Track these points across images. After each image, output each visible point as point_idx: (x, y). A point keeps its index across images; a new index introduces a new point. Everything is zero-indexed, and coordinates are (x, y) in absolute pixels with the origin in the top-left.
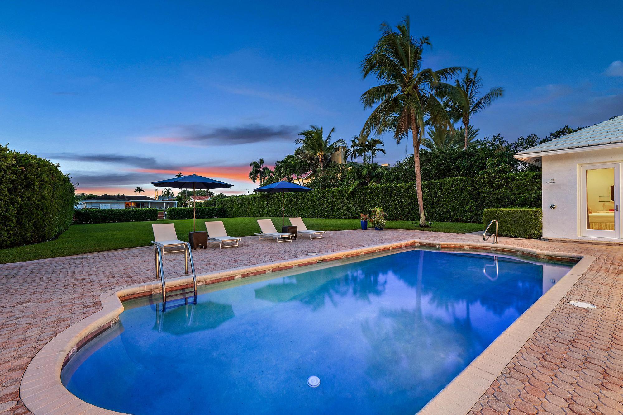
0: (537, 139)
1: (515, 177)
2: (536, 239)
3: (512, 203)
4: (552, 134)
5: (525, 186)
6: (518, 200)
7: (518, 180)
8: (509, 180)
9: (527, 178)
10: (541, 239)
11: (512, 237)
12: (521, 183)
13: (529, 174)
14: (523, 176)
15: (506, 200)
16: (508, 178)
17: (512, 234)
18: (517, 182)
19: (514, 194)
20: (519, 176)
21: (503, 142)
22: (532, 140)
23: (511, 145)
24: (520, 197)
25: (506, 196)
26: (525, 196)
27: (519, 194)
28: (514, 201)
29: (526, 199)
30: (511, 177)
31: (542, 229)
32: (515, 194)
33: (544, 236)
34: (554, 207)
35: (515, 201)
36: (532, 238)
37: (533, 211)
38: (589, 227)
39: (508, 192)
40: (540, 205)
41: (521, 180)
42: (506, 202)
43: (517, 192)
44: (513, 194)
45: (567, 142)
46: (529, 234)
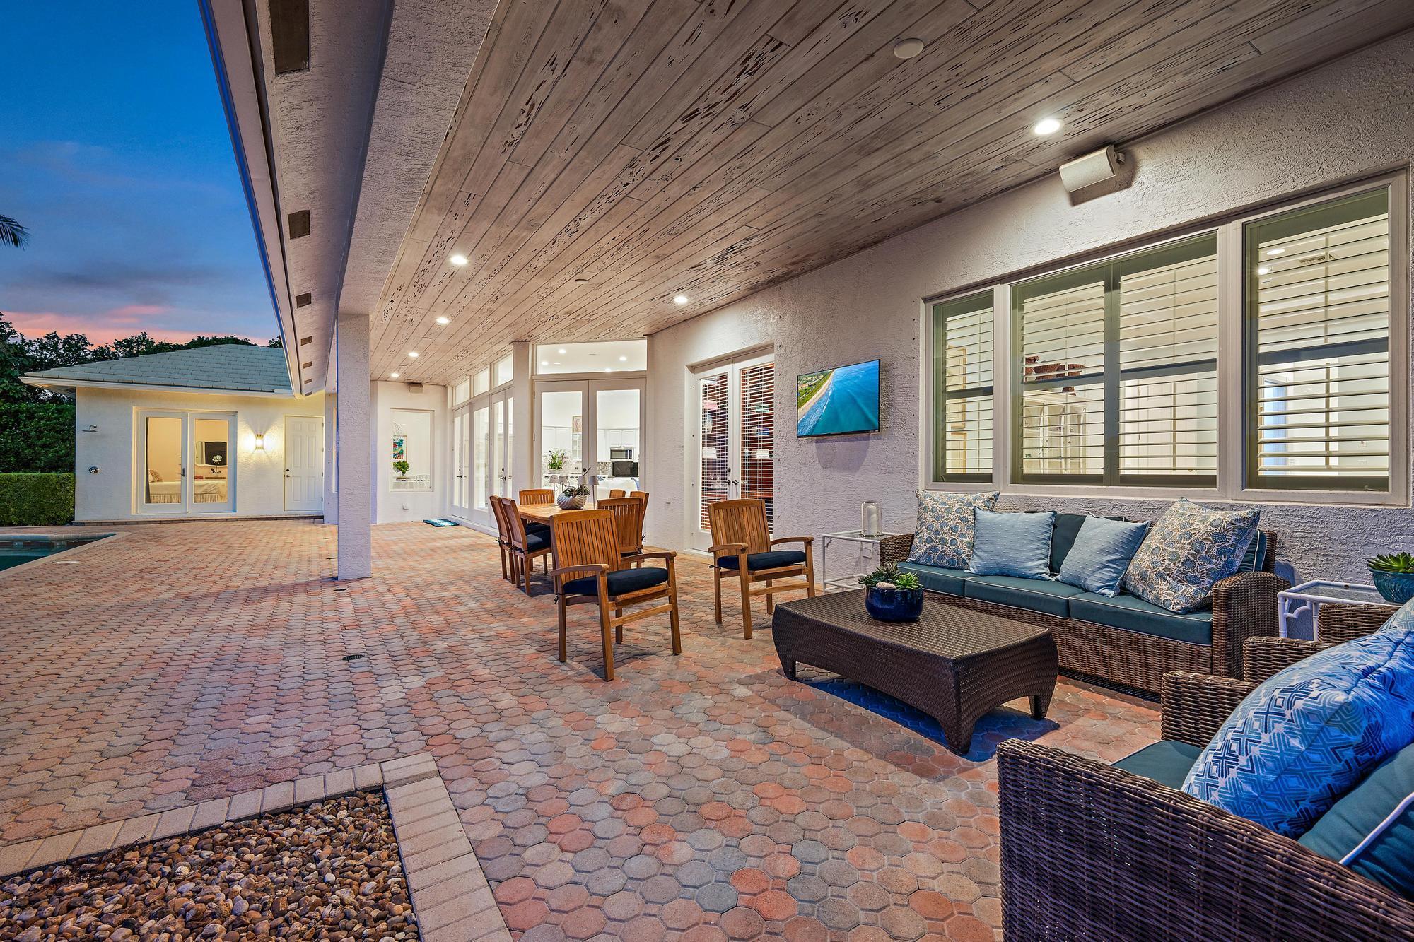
0: (86, 344)
1: (36, 413)
2: (64, 524)
3: (26, 465)
4: (119, 343)
5: (58, 432)
6: (40, 460)
7: (41, 419)
8: (20, 416)
9: (62, 417)
10: (71, 524)
11: (15, 525)
12: (49, 425)
13: (67, 410)
14: (53, 413)
15: (13, 458)
16: (18, 412)
17: (14, 519)
18: (39, 422)
19: (33, 446)
20: (45, 411)
21: (10, 333)
22: (76, 344)
23: (30, 344)
24: (46, 454)
25: (11, 449)
26: (57, 452)
27: (44, 446)
28: (31, 459)
29: (59, 457)
30: (25, 411)
31: (74, 507)
32: (35, 446)
33: (78, 519)
34: (96, 471)
35: (33, 460)
36: (55, 524)
37: (57, 477)
38: (148, 500)
39: (16, 441)
40: (71, 467)
41: (49, 419)
42: (10, 461)
43: (40, 443)
44: (29, 446)
45: (118, 372)
46: (50, 517)
